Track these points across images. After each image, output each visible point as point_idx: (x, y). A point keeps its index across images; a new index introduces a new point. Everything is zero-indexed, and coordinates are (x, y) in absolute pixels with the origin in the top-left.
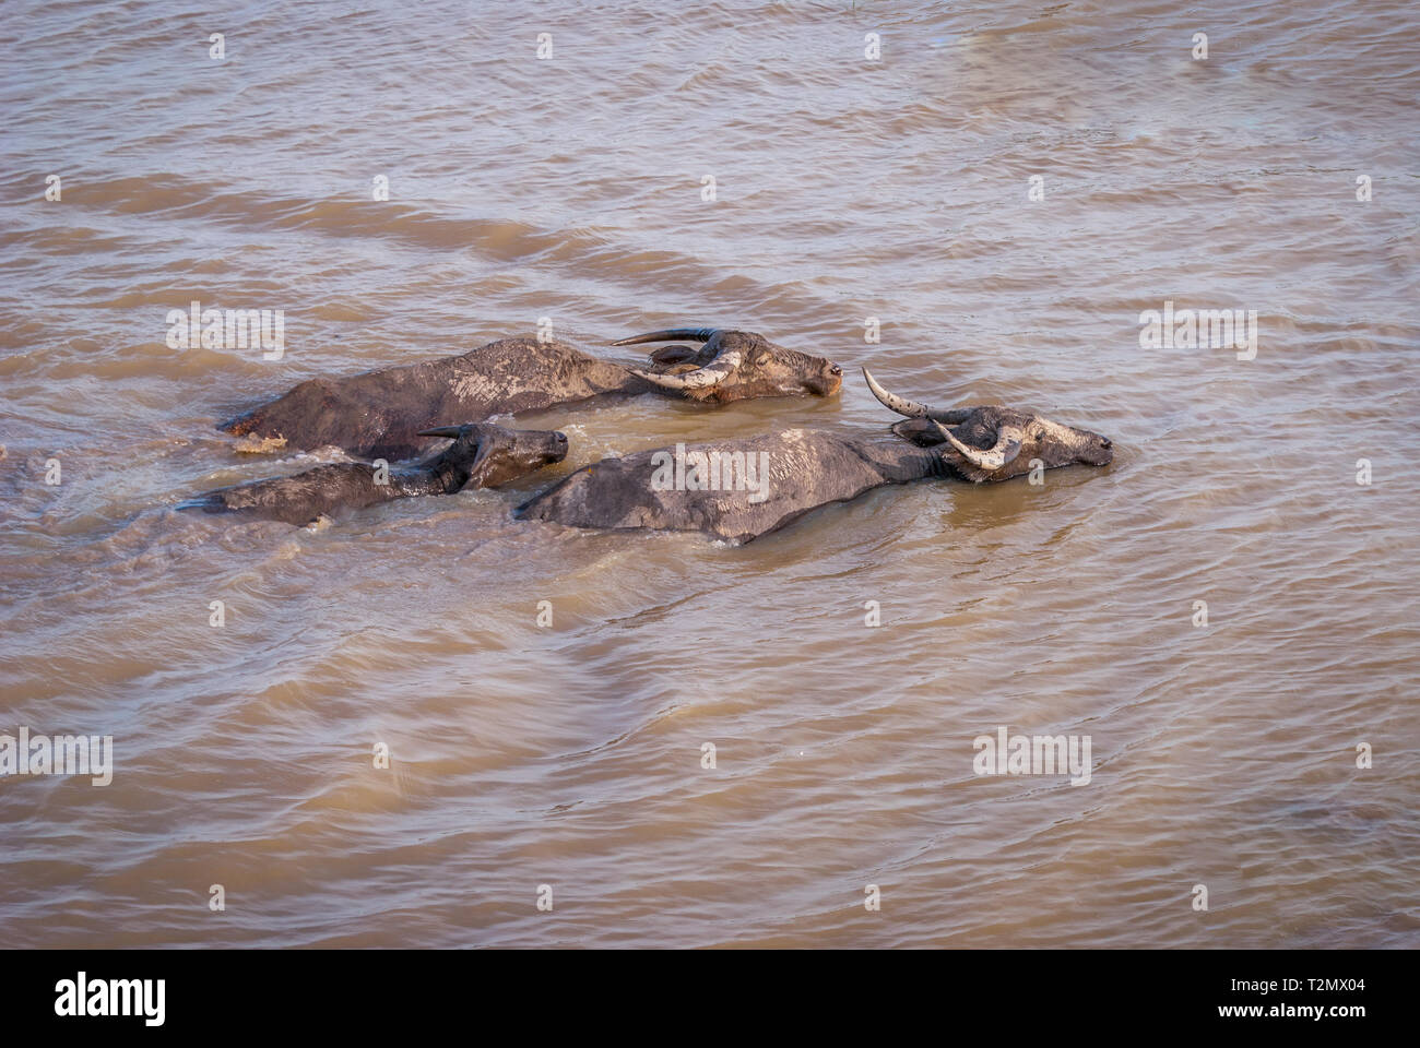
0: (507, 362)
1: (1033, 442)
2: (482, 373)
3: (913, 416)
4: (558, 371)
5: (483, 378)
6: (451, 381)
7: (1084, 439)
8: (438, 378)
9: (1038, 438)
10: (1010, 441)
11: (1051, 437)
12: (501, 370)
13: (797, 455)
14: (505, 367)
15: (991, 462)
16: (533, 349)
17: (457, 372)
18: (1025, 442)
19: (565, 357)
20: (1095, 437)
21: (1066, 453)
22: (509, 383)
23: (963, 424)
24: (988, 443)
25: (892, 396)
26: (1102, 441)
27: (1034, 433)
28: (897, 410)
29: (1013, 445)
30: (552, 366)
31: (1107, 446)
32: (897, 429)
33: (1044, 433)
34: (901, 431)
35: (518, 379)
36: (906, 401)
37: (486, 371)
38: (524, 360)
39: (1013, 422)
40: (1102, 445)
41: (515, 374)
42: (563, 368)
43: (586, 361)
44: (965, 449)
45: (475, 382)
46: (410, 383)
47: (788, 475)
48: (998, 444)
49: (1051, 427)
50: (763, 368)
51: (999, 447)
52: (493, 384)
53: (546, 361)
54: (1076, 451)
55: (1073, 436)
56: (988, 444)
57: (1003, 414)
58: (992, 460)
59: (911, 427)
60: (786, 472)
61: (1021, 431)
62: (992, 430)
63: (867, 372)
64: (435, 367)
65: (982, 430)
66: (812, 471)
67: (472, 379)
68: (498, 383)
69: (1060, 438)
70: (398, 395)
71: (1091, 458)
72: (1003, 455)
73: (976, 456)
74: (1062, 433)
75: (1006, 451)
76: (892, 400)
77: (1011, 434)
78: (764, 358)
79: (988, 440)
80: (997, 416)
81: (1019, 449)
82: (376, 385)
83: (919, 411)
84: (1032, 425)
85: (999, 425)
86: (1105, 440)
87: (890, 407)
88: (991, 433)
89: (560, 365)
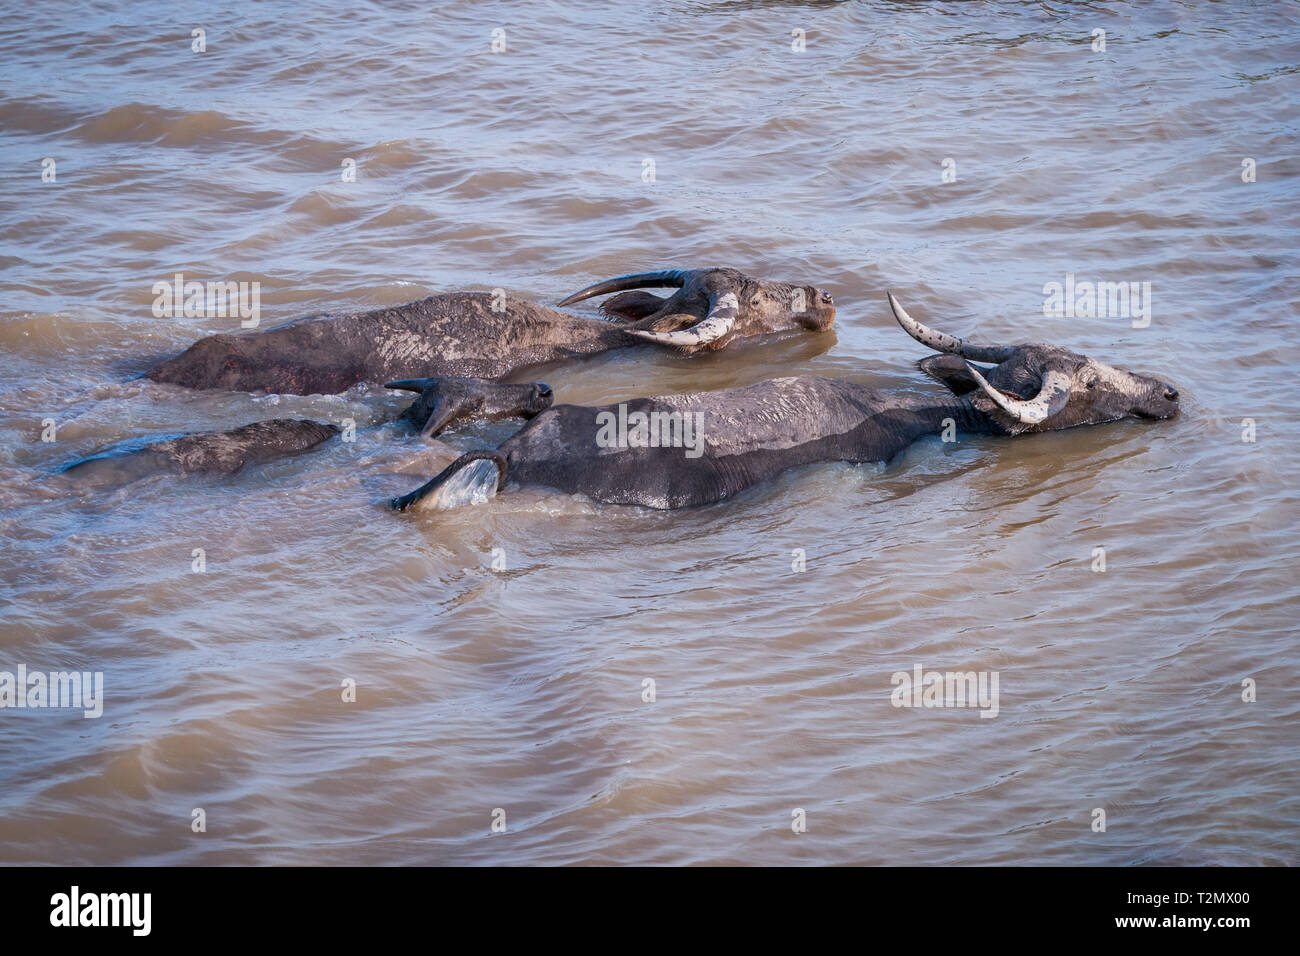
0: (447, 320)
1: (1084, 390)
2: (415, 331)
3: (947, 350)
4: (507, 333)
5: (416, 337)
6: (378, 339)
7: (1149, 387)
8: (363, 335)
9: (1090, 385)
10: (1056, 389)
11: (1106, 384)
12: (439, 329)
13: (793, 399)
14: (442, 326)
15: (1032, 415)
16: (478, 306)
17: (386, 328)
18: (1075, 389)
19: (517, 317)
20: (1158, 385)
21: (1122, 403)
22: (446, 345)
23: (1003, 364)
24: (1030, 390)
25: (921, 327)
26: (1167, 391)
27: (1085, 380)
28: (926, 343)
29: (1059, 394)
30: (499, 327)
31: (1173, 397)
32: (926, 365)
33: (1097, 379)
34: (931, 369)
35: (457, 341)
36: (937, 333)
37: (420, 329)
38: (467, 319)
39: (1060, 366)
40: (1166, 396)
41: (454, 335)
42: (513, 330)
43: (544, 324)
44: (1002, 399)
45: (406, 341)
46: (330, 338)
47: (783, 418)
48: (1042, 392)
49: (1107, 373)
50: (757, 307)
51: (1043, 396)
52: (427, 345)
53: (493, 323)
54: (1135, 401)
55: (1132, 383)
56: (1030, 392)
57: (1050, 356)
58: (1032, 412)
59: (942, 364)
60: (781, 414)
61: (1070, 377)
62: (1036, 375)
63: (893, 297)
64: (361, 320)
65: (1024, 374)
66: (813, 413)
67: (402, 338)
68: (433, 346)
69: (1116, 385)
70: (314, 352)
71: (1152, 410)
72: (1046, 407)
73: (1014, 407)
74: (1119, 379)
75: (1050, 401)
76: (921, 331)
77: (1058, 381)
78: (758, 296)
79: (1031, 386)
80: (1042, 357)
81: (1067, 399)
82: (290, 340)
83: (953, 345)
84: (1083, 369)
85: (1044, 369)
86: (1171, 389)
87: (919, 339)
88: (1035, 378)
89: (510, 327)
